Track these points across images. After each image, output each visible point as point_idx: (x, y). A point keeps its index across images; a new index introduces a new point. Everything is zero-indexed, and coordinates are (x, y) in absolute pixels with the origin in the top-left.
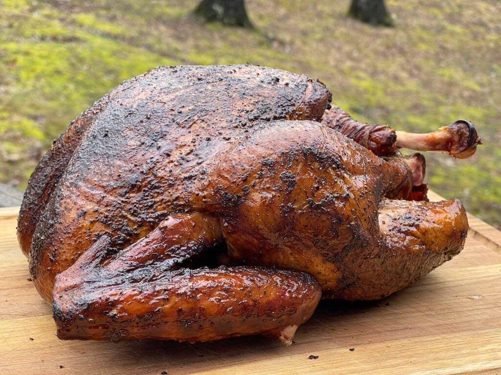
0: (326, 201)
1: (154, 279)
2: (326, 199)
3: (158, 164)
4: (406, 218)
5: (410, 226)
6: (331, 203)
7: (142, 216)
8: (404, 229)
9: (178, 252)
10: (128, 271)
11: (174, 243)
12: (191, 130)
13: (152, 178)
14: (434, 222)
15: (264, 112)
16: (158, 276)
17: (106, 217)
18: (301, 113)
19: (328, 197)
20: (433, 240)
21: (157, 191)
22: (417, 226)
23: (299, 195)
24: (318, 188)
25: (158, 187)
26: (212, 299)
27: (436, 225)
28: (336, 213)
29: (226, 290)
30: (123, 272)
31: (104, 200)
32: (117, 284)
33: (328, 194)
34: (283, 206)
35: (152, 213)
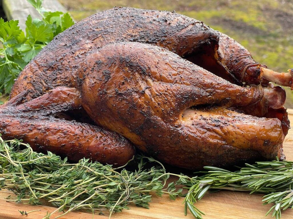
0: (127, 92)
1: (32, 118)
2: (127, 91)
3: (66, 57)
4: (216, 121)
5: (215, 126)
6: (130, 94)
7: (49, 84)
8: (207, 126)
9: (54, 107)
10: (24, 111)
11: (54, 102)
12: (94, 41)
13: (60, 64)
14: (238, 128)
15: (142, 38)
16: (35, 117)
17: (34, 81)
18: (171, 42)
19: (129, 90)
20: (234, 140)
21: (60, 71)
22: (221, 128)
23: (111, 85)
24: (123, 83)
25: (61, 70)
26: (55, 136)
27: (239, 130)
28: (132, 101)
29: (65, 134)
30: (20, 111)
31: (36, 72)
32: (14, 117)
33: (130, 88)
34: (100, 90)
35: (54, 84)
